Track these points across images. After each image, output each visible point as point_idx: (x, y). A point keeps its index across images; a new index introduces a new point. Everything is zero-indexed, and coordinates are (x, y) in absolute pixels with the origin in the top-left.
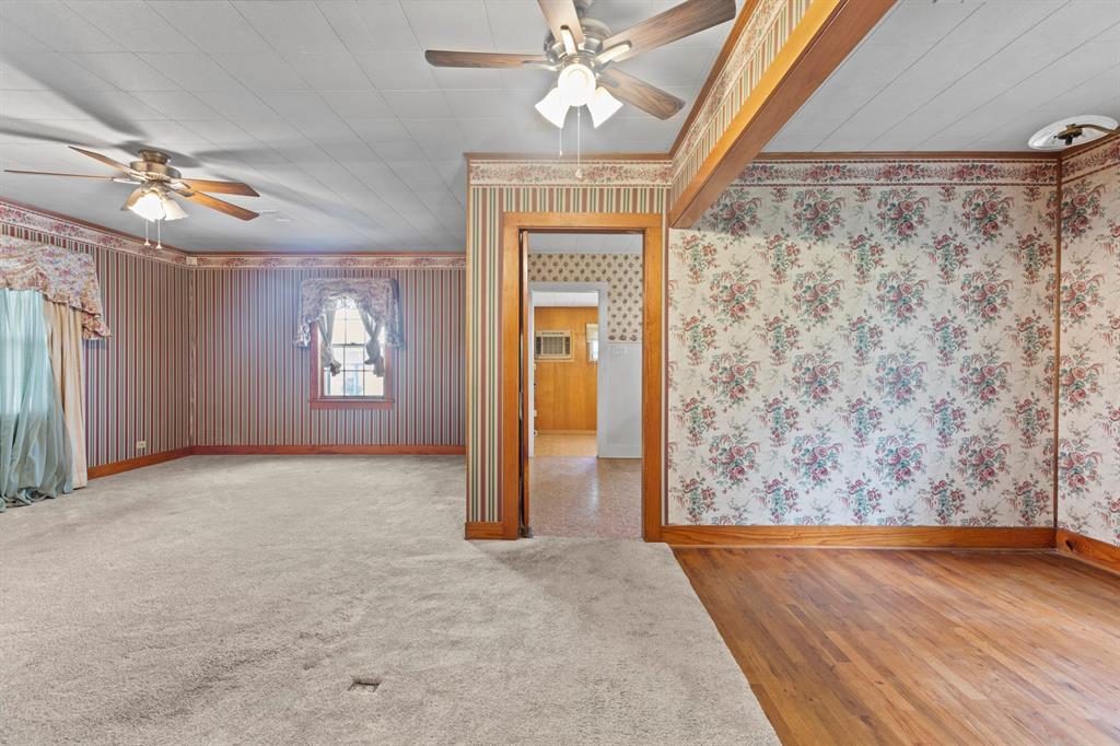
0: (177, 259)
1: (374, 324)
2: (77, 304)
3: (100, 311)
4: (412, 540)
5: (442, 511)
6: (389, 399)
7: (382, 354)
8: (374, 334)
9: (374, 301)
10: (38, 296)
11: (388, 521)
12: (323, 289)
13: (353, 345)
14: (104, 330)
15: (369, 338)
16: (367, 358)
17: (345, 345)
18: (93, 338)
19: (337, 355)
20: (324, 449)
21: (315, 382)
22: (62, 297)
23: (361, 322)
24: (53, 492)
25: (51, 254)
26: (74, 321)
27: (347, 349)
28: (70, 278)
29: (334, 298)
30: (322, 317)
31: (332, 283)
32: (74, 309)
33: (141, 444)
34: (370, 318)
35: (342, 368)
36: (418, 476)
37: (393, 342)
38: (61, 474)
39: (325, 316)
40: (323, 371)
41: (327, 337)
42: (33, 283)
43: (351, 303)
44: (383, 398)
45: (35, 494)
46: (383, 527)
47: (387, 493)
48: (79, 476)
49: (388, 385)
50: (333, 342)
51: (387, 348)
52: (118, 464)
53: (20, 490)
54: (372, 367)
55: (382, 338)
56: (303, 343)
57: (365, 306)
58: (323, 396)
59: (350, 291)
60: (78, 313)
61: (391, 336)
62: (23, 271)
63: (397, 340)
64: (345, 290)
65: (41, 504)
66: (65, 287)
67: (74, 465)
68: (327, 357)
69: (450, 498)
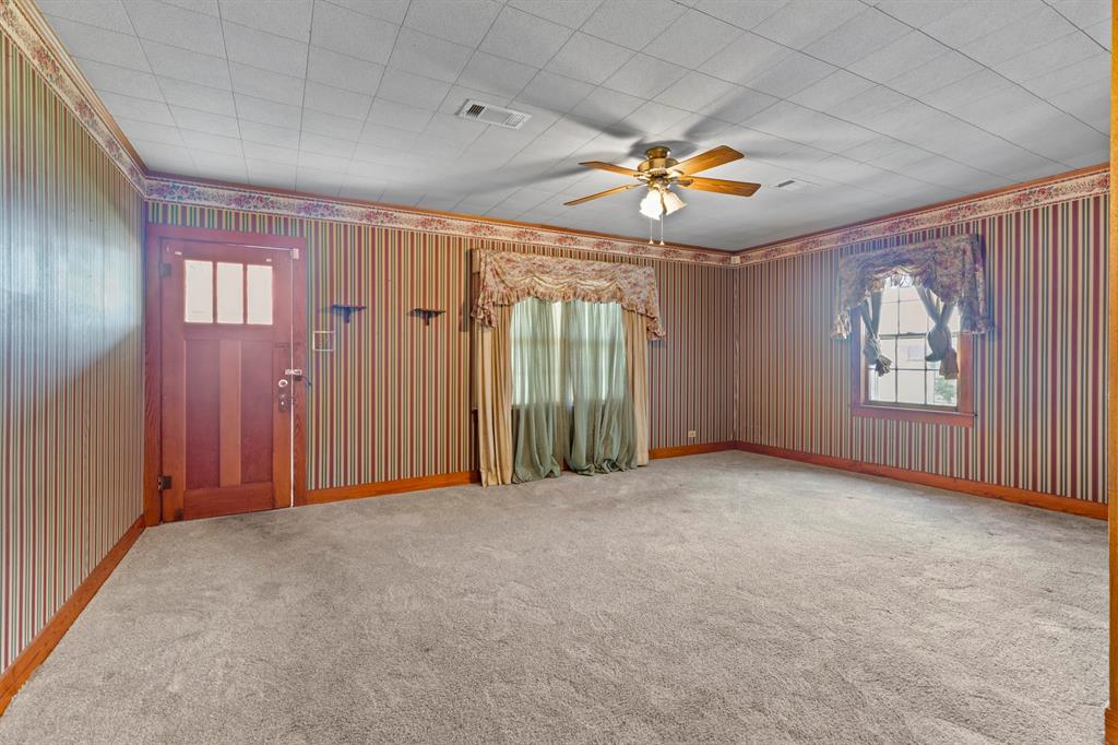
0: (723, 260)
1: (942, 304)
2: (642, 311)
3: (658, 315)
4: (965, 683)
5: (1055, 640)
6: (967, 411)
7: (955, 344)
8: (941, 319)
9: (940, 272)
10: (619, 306)
11: (931, 618)
12: (867, 265)
13: (910, 335)
14: (661, 331)
15: (933, 324)
16: (930, 351)
17: (897, 336)
18: (654, 339)
19: (885, 349)
20: (869, 467)
21: (858, 383)
22: (632, 305)
23: (921, 303)
24: (623, 466)
25: (626, 271)
26: (641, 323)
27: (901, 342)
28: (638, 289)
29: (881, 275)
30: (866, 301)
31: (876, 257)
32: (642, 315)
33: (692, 434)
34: (935, 297)
35: (892, 366)
36: (1012, 544)
37: (974, 327)
38: (630, 451)
39: (869, 300)
40: (867, 369)
41: (873, 326)
42: (613, 297)
43: (907, 280)
44: (956, 409)
45: (614, 466)
46: (917, 627)
47: (943, 561)
48: (642, 456)
49: (965, 393)
50: (879, 333)
51: (962, 336)
52: (674, 449)
53: (604, 461)
54: (938, 364)
55: (955, 322)
56: (841, 334)
57: (927, 280)
58: (868, 401)
59: (903, 263)
60: (644, 318)
61: (970, 321)
62: (608, 287)
63: (981, 324)
64: (895, 264)
65: (615, 475)
66: (634, 297)
67: (639, 445)
68: (872, 351)
69: (1079, 614)
